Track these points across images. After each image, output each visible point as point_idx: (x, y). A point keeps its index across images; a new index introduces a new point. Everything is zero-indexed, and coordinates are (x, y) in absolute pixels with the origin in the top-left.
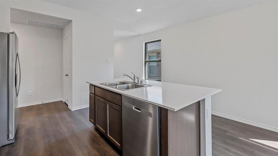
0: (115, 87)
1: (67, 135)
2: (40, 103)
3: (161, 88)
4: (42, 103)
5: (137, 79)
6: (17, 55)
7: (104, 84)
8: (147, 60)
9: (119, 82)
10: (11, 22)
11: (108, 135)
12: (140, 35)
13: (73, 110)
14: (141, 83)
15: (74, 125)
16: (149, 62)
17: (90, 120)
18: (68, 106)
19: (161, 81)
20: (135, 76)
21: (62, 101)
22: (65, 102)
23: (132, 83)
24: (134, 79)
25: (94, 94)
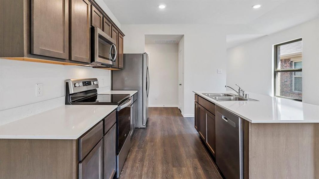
0: (214, 97)
1: (176, 133)
2: (162, 106)
3: (303, 112)
4: (163, 107)
5: (242, 92)
6: (148, 68)
7: (207, 94)
8: (279, 68)
9: (223, 94)
10: (145, 44)
11: (207, 142)
12: (267, 35)
13: (184, 116)
14: (246, 97)
15: (183, 128)
16: (293, 72)
17: (195, 127)
18: (181, 112)
19: (301, 101)
20: (240, 88)
21: (177, 108)
22: (179, 109)
23: (237, 96)
24: (239, 92)
25: (198, 103)
